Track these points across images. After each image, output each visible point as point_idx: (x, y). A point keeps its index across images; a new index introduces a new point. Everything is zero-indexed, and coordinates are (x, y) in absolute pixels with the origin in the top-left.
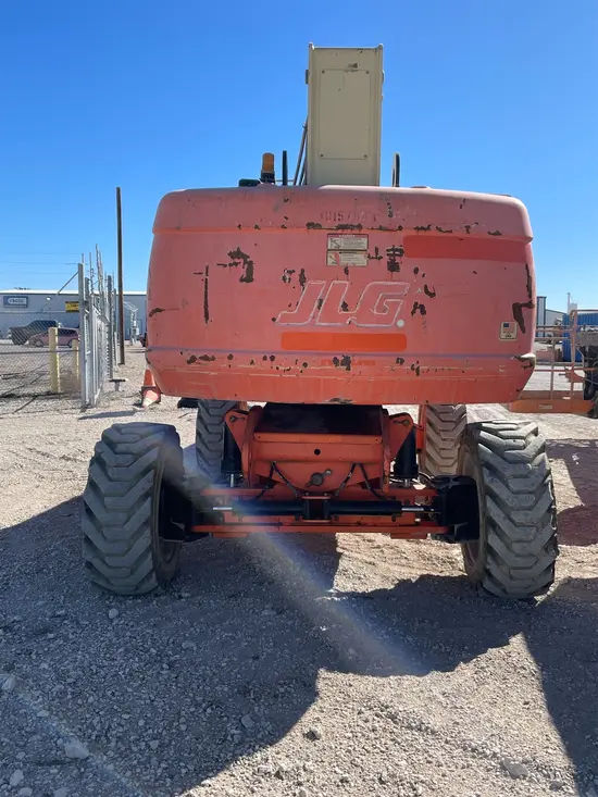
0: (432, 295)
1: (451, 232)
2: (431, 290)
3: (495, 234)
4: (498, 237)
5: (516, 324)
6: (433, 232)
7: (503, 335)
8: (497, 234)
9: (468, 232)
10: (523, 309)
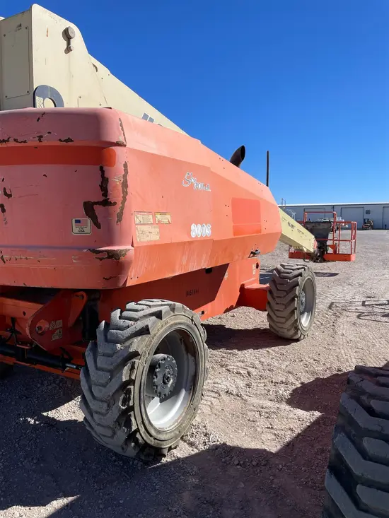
0: (9, 196)
1: (25, 142)
2: (9, 193)
3: (66, 141)
4: (70, 144)
5: (89, 220)
6: (12, 144)
7: (76, 230)
8: (69, 140)
9: (40, 141)
10: (95, 206)
